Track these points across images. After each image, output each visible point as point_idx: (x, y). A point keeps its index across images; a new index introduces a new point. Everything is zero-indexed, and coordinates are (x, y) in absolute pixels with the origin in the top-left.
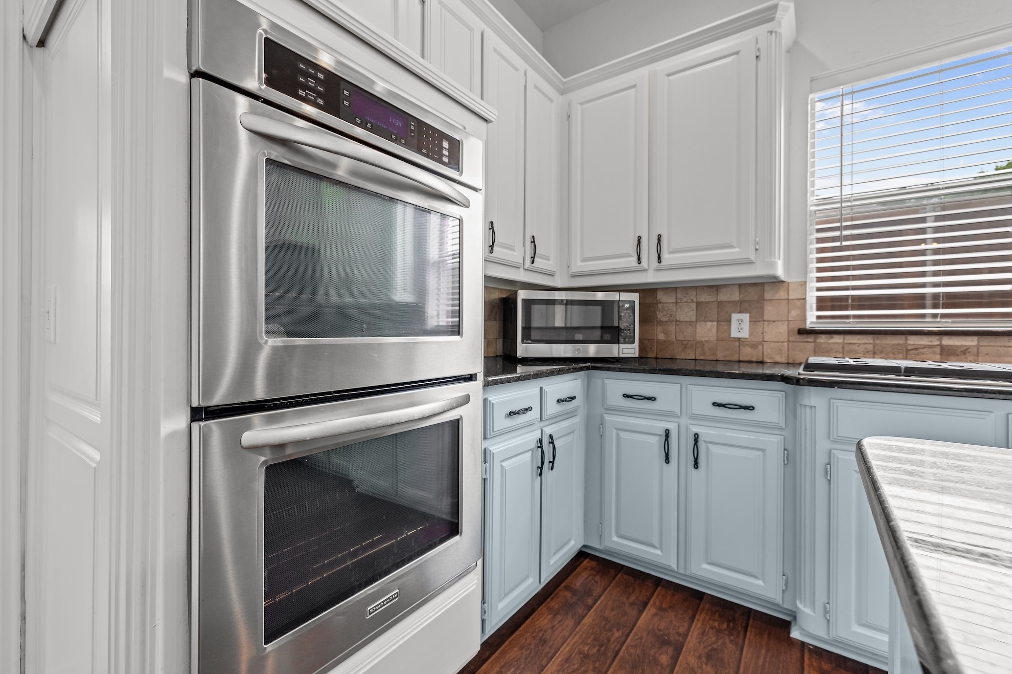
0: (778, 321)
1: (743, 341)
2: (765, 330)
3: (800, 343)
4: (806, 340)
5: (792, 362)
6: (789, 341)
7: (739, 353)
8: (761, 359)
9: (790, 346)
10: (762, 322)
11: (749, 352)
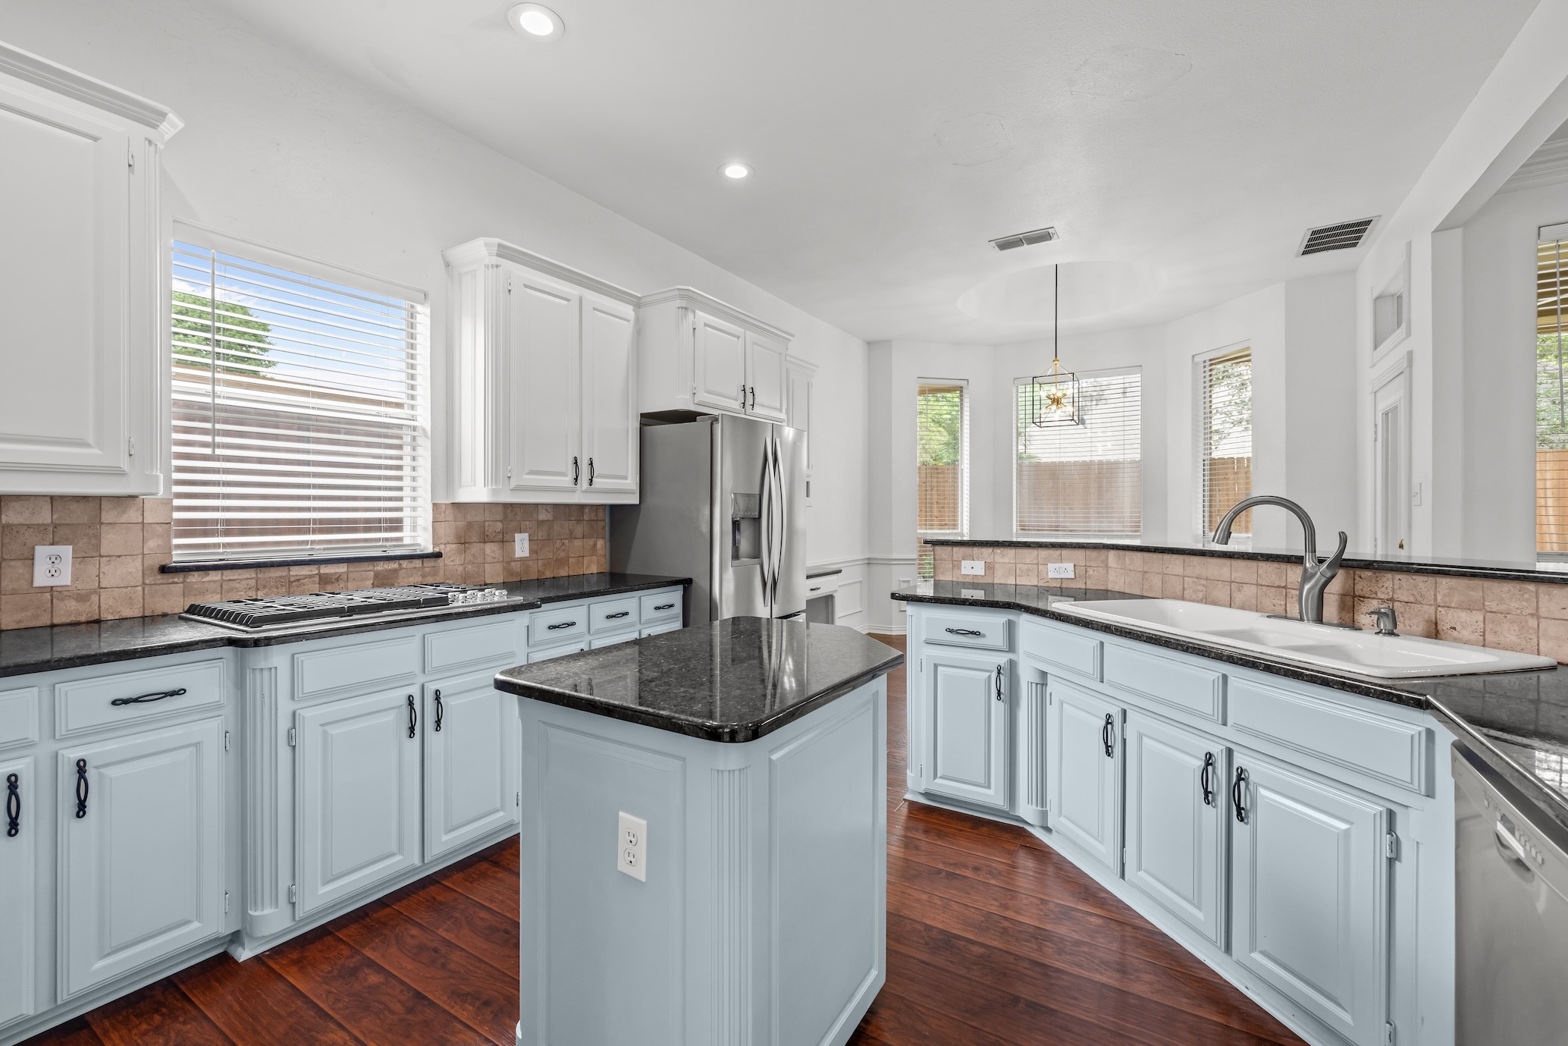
0: (126, 556)
1: (60, 592)
2: (102, 570)
3: (161, 586)
4: (171, 580)
5: (151, 614)
6: (144, 583)
7: (52, 612)
8: (96, 617)
9: (146, 592)
10: (98, 558)
11: (73, 608)
